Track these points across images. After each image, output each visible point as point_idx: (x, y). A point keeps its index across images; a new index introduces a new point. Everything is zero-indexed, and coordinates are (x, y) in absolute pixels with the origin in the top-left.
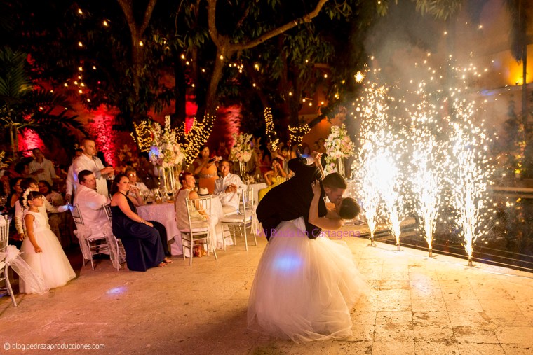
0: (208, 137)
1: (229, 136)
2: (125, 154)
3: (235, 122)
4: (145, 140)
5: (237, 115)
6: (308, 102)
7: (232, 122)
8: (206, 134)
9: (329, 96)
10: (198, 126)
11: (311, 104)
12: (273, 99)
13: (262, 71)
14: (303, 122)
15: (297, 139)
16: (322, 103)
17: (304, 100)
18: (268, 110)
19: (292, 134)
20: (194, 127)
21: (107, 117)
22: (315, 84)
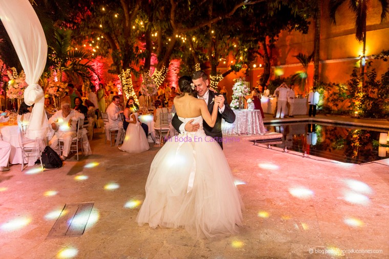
0: (163, 80)
1: (170, 79)
2: (110, 87)
3: (175, 70)
4: (128, 80)
5: (176, 66)
6: (223, 61)
7: (173, 70)
8: (163, 78)
9: (236, 58)
10: (157, 73)
11: (224, 63)
12: (201, 58)
13: (197, 42)
14: (219, 74)
15: (215, 83)
16: (232, 62)
17: (220, 60)
18: (198, 65)
19: (212, 80)
20: (155, 73)
21: (99, 64)
22: (228, 50)
